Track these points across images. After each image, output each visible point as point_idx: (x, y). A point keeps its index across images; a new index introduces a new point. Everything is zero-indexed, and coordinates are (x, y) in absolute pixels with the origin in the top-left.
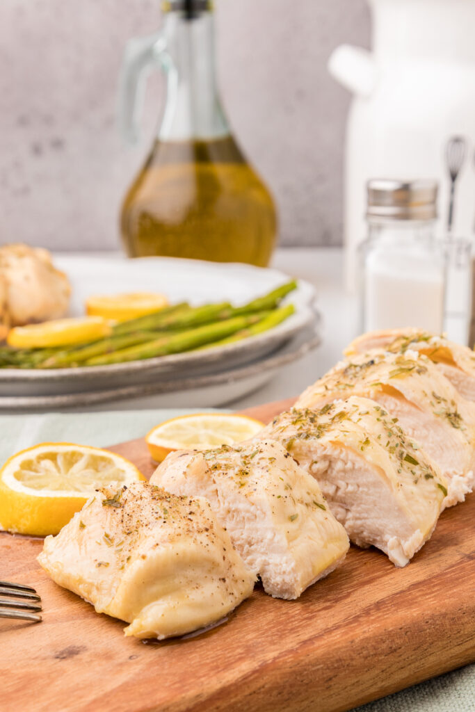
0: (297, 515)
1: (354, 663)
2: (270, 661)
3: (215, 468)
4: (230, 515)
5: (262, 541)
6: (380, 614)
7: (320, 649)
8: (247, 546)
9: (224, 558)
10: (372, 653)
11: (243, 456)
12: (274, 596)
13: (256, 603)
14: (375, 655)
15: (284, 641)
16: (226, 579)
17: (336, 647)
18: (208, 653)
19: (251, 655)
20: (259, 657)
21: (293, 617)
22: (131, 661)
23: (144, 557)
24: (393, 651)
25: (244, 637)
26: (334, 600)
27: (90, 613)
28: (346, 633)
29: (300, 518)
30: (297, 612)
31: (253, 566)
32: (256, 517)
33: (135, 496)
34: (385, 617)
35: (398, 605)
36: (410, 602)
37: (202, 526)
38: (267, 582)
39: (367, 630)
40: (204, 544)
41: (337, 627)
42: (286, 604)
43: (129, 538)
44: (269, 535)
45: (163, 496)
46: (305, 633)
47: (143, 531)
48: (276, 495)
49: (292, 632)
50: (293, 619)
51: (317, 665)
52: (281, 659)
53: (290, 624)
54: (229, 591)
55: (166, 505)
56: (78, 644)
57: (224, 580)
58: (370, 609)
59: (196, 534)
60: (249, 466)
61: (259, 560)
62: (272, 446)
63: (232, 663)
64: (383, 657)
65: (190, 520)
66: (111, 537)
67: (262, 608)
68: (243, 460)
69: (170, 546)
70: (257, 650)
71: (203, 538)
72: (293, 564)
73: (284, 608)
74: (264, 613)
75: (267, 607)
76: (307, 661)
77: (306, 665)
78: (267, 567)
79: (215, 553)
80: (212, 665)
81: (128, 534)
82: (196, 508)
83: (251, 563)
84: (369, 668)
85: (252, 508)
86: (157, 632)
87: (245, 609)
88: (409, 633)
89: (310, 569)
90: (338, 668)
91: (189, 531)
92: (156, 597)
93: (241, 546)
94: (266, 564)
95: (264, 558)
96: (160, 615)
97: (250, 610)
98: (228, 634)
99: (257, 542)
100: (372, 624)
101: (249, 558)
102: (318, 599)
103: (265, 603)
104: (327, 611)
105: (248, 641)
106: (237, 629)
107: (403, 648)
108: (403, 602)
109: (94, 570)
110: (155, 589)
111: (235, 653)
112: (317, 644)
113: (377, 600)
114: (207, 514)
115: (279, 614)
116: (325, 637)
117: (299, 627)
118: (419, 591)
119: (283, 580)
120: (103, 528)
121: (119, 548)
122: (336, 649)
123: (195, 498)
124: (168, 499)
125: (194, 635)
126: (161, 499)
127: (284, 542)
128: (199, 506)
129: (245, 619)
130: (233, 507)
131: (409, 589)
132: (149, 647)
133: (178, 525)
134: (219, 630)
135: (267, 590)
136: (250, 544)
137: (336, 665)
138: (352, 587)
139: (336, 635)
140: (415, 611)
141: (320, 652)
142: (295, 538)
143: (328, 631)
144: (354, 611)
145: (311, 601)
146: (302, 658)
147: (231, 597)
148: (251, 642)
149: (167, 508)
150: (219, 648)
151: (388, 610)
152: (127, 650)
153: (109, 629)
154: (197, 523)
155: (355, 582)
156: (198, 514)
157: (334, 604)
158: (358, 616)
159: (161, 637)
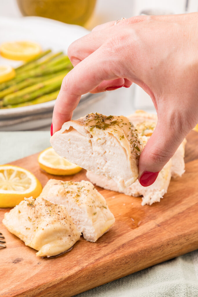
0: (96, 212)
1: (113, 267)
2: (85, 267)
3: (68, 192)
4: (73, 210)
5: (84, 221)
6: (123, 249)
7: (102, 262)
8: (78, 222)
9: (70, 228)
10: (119, 264)
11: (78, 188)
12: (87, 240)
13: (81, 243)
14: (120, 264)
15: (90, 259)
16: (71, 235)
17: (107, 262)
18: (64, 263)
19: (78, 264)
20: (81, 265)
21: (93, 249)
22: (38, 265)
23: (43, 229)
24: (126, 263)
25: (76, 257)
26: (108, 242)
27: (23, 244)
28: (111, 257)
29: (97, 213)
30: (95, 247)
31: (80, 229)
32: (82, 212)
33: (39, 204)
34: (125, 251)
35: (130, 246)
36: (135, 245)
37: (63, 217)
38: (85, 235)
39: (118, 255)
40: (64, 224)
41: (108, 254)
42: (92, 244)
43: (37, 219)
44: (86, 220)
45: (49, 204)
46: (97, 256)
47: (42, 218)
48: (89, 206)
49: (93, 255)
50: (93, 250)
51: (100, 268)
52: (89, 266)
53: (92, 252)
54: (72, 239)
55: (50, 208)
56: (20, 257)
57: (70, 236)
58: (120, 247)
59: (61, 220)
60: (80, 192)
61: (82, 228)
62: (89, 185)
63: (72, 267)
64: (123, 265)
65: (59, 215)
66: (30, 218)
67: (83, 245)
68: (78, 189)
69: (52, 225)
70: (81, 262)
71: (63, 222)
72: (94, 231)
73: (90, 245)
74: (83, 247)
75: (85, 245)
76: (97, 267)
77: (97, 268)
78: (85, 230)
79: (67, 226)
80: (66, 267)
81: (37, 218)
82: (61, 209)
83: (80, 228)
84: (118, 269)
85: (81, 210)
86: (47, 255)
87: (77, 245)
88: (132, 257)
89: (100, 232)
90: (107, 269)
91: (58, 219)
92: (47, 243)
93: (76, 222)
94: (85, 229)
95: (84, 227)
96: (48, 249)
97: (79, 246)
98: (71, 256)
99: (82, 221)
100: (120, 253)
101: (79, 226)
102: (103, 242)
103: (84, 243)
104: (105, 247)
105: (77, 259)
106: (74, 253)
107: (130, 262)
108: (132, 245)
109: (24, 230)
110: (46, 240)
111: (73, 263)
112: (101, 261)
113: (123, 243)
114: (65, 212)
115: (88, 248)
116: (104, 258)
117: (95, 253)
118: (138, 240)
119: (91, 236)
120: (28, 214)
121: (34, 223)
122: (107, 263)
123: (61, 205)
124: (51, 206)
125: (59, 255)
126: (49, 206)
127: (91, 223)
128: (62, 209)
129: (77, 249)
130: (74, 208)
131: (135, 239)
132: (44, 260)
133: (54, 217)
134: (68, 254)
135: (85, 238)
136: (79, 221)
137: (107, 268)
138: (115, 237)
139: (107, 258)
140: (135, 249)
141: (101, 264)
142: (95, 221)
143: (105, 256)
144: (114, 248)
145: (100, 243)
146: (95, 266)
147: (72, 241)
148: (79, 259)
149: (51, 210)
150: (68, 261)
151: (126, 248)
152: (37, 260)
153: (30, 252)
154: (61, 216)
155: (116, 235)
156: (61, 212)
157: (108, 244)
158: (116, 250)
159: (48, 257)
